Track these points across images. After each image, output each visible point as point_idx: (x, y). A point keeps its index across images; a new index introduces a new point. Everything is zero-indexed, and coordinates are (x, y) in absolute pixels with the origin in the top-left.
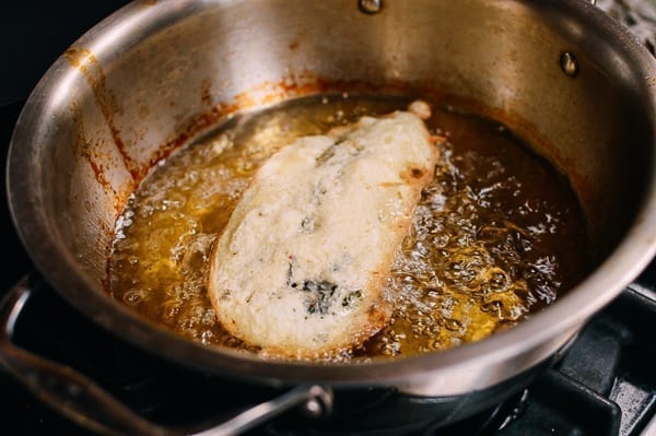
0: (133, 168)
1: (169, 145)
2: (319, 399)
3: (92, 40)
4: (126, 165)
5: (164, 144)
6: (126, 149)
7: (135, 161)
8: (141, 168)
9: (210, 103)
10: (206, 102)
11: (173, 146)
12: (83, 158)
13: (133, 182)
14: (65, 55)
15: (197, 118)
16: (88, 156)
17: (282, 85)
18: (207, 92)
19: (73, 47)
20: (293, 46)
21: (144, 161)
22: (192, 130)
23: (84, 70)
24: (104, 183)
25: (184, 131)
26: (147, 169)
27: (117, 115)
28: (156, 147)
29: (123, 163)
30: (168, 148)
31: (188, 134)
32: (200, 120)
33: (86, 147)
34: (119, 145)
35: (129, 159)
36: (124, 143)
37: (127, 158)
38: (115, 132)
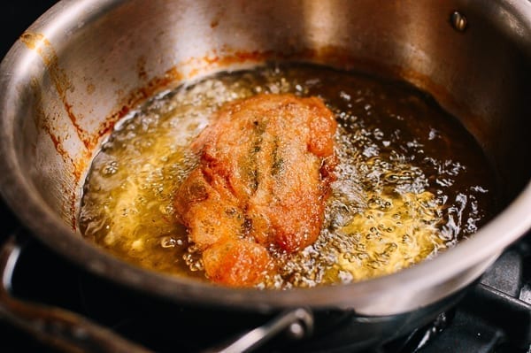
0: (85, 138)
1: (113, 117)
2: (302, 322)
3: (42, 26)
4: (79, 135)
5: (109, 116)
6: (78, 122)
7: (86, 132)
8: (92, 138)
9: (145, 78)
10: (142, 77)
11: (117, 117)
12: (44, 131)
13: (86, 150)
14: (21, 39)
15: (135, 92)
16: (47, 129)
17: (206, 59)
18: (142, 69)
19: (27, 32)
20: (214, 25)
21: (94, 132)
22: (132, 102)
23: (40, 51)
24: (62, 153)
25: (126, 104)
26: (97, 139)
27: (68, 91)
28: (103, 119)
29: (76, 134)
30: (112, 120)
31: (129, 106)
32: (138, 93)
33: (45, 121)
34: (72, 118)
35: (81, 131)
36: (76, 116)
37: (80, 130)
38: (68, 107)
